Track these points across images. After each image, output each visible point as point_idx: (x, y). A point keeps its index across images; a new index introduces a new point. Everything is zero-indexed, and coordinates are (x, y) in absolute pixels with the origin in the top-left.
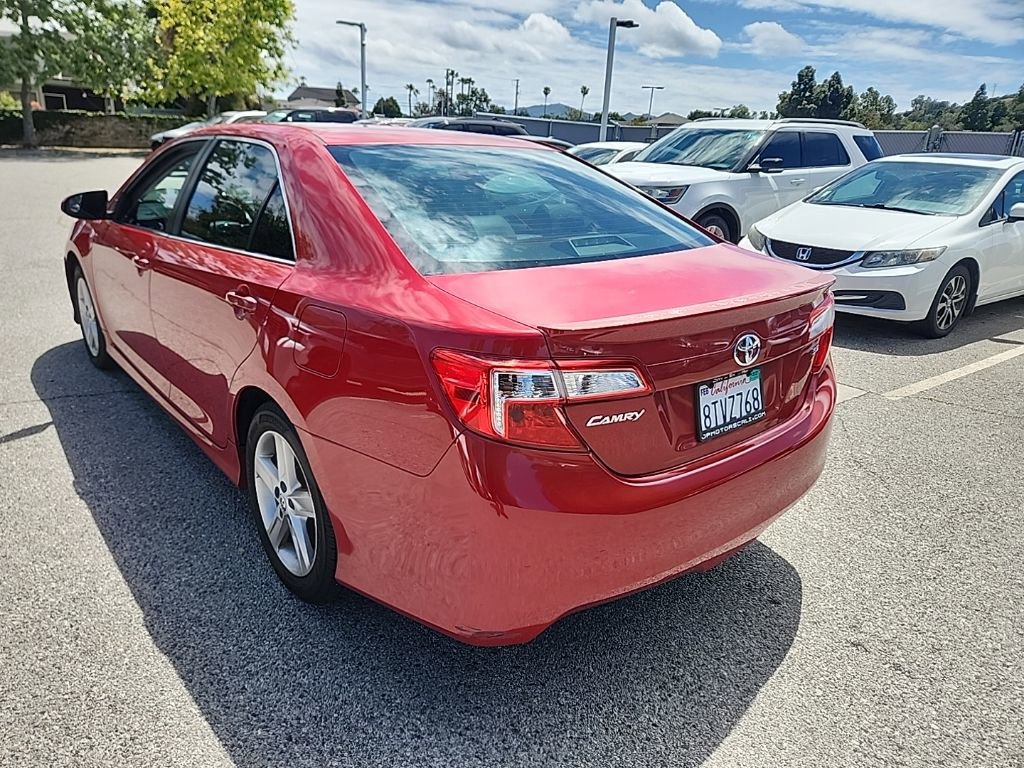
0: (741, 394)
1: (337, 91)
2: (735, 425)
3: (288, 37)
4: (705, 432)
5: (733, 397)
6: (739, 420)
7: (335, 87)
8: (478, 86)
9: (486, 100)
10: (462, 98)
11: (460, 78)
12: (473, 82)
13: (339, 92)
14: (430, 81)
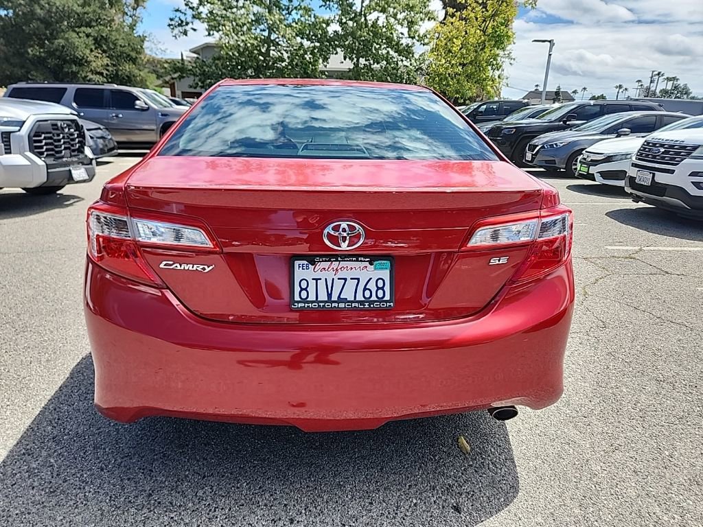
0: (358, 279)
1: (556, 92)
2: (342, 305)
3: (509, 56)
4: (298, 302)
5: (345, 279)
6: (352, 302)
7: (555, 90)
8: (681, 83)
9: (687, 93)
10: (665, 92)
11: (665, 77)
12: (677, 79)
13: (557, 93)
14: (639, 81)
